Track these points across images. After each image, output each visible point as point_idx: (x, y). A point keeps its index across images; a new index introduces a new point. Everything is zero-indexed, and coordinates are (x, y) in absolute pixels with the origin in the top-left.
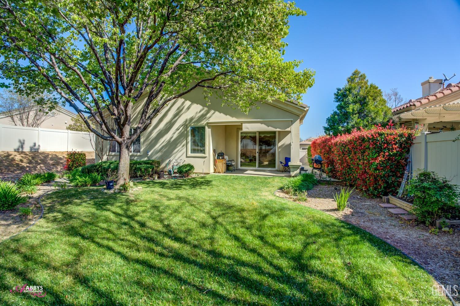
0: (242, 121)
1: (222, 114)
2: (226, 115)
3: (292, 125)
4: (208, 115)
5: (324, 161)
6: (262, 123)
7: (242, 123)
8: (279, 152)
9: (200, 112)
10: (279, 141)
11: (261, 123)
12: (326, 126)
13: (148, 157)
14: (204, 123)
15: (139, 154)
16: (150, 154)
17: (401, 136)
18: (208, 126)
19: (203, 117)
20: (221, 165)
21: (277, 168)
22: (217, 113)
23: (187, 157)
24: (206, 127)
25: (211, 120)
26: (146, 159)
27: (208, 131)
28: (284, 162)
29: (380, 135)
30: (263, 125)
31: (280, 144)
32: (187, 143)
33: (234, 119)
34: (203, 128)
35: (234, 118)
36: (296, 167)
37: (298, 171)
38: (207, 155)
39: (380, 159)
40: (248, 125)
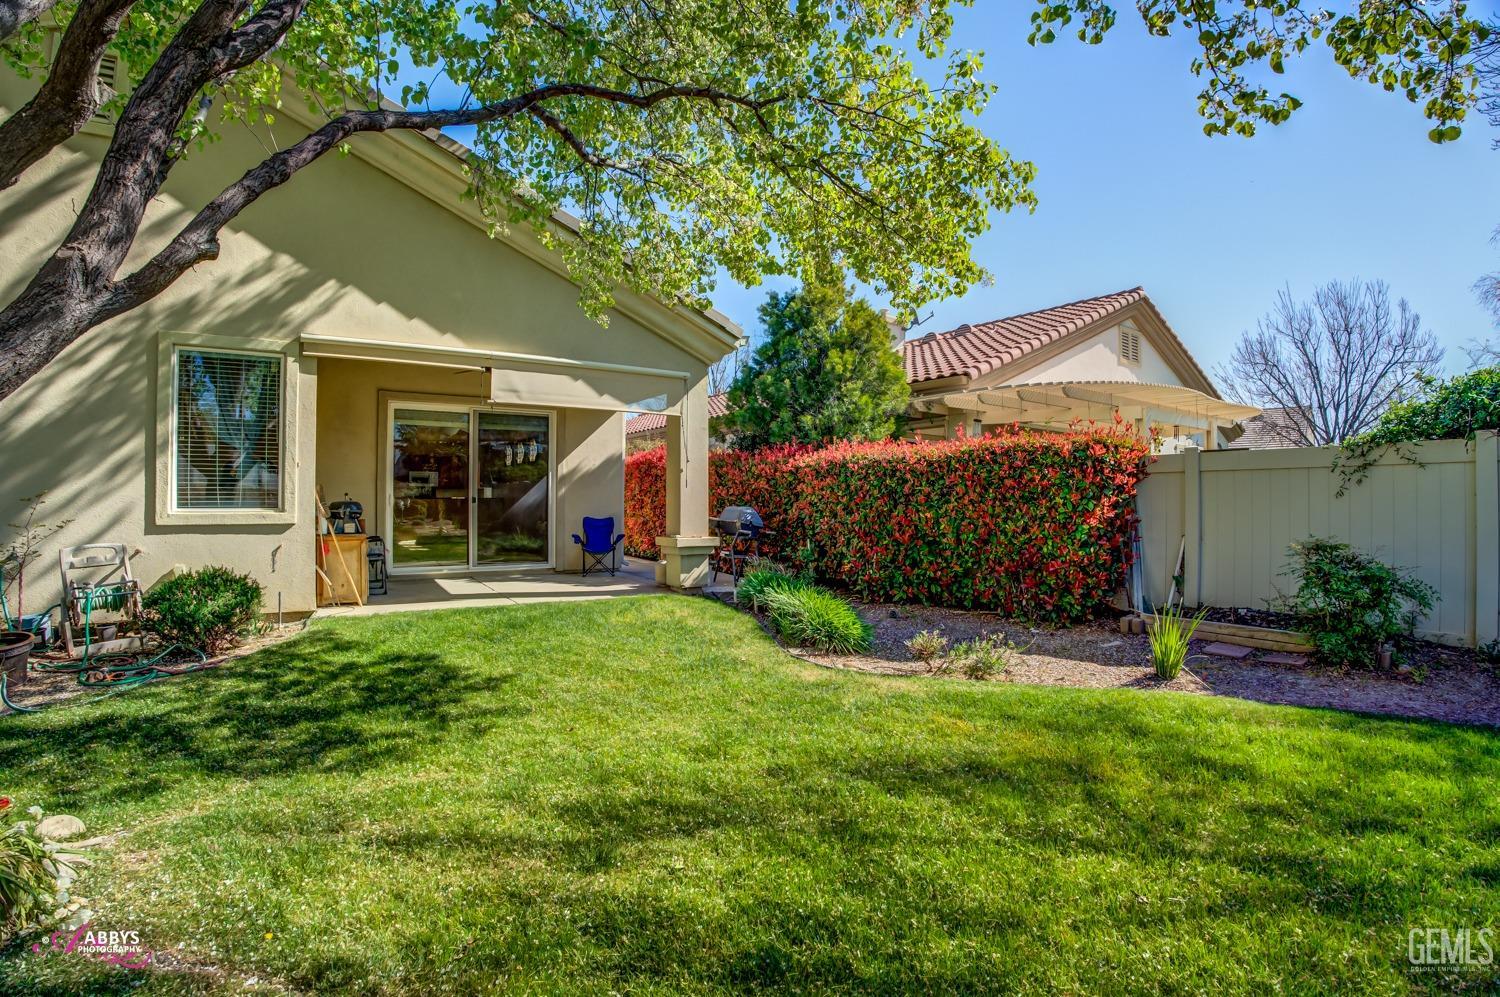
0: (490, 358)
1: (384, 309)
2: (410, 315)
3: (687, 392)
6: (576, 378)
8: (562, 498)
9: (246, 280)
10: (560, 458)
11: (576, 373)
14: (271, 342)
18: (302, 360)
19: (267, 311)
20: (350, 566)
21: (552, 563)
23: (152, 527)
24: (292, 366)
25: (318, 331)
27: (300, 390)
28: (582, 536)
30: (580, 384)
31: (565, 467)
32: (152, 451)
33: (449, 343)
34: (269, 367)
35: (448, 337)
36: (699, 554)
38: (293, 516)
40: (518, 378)
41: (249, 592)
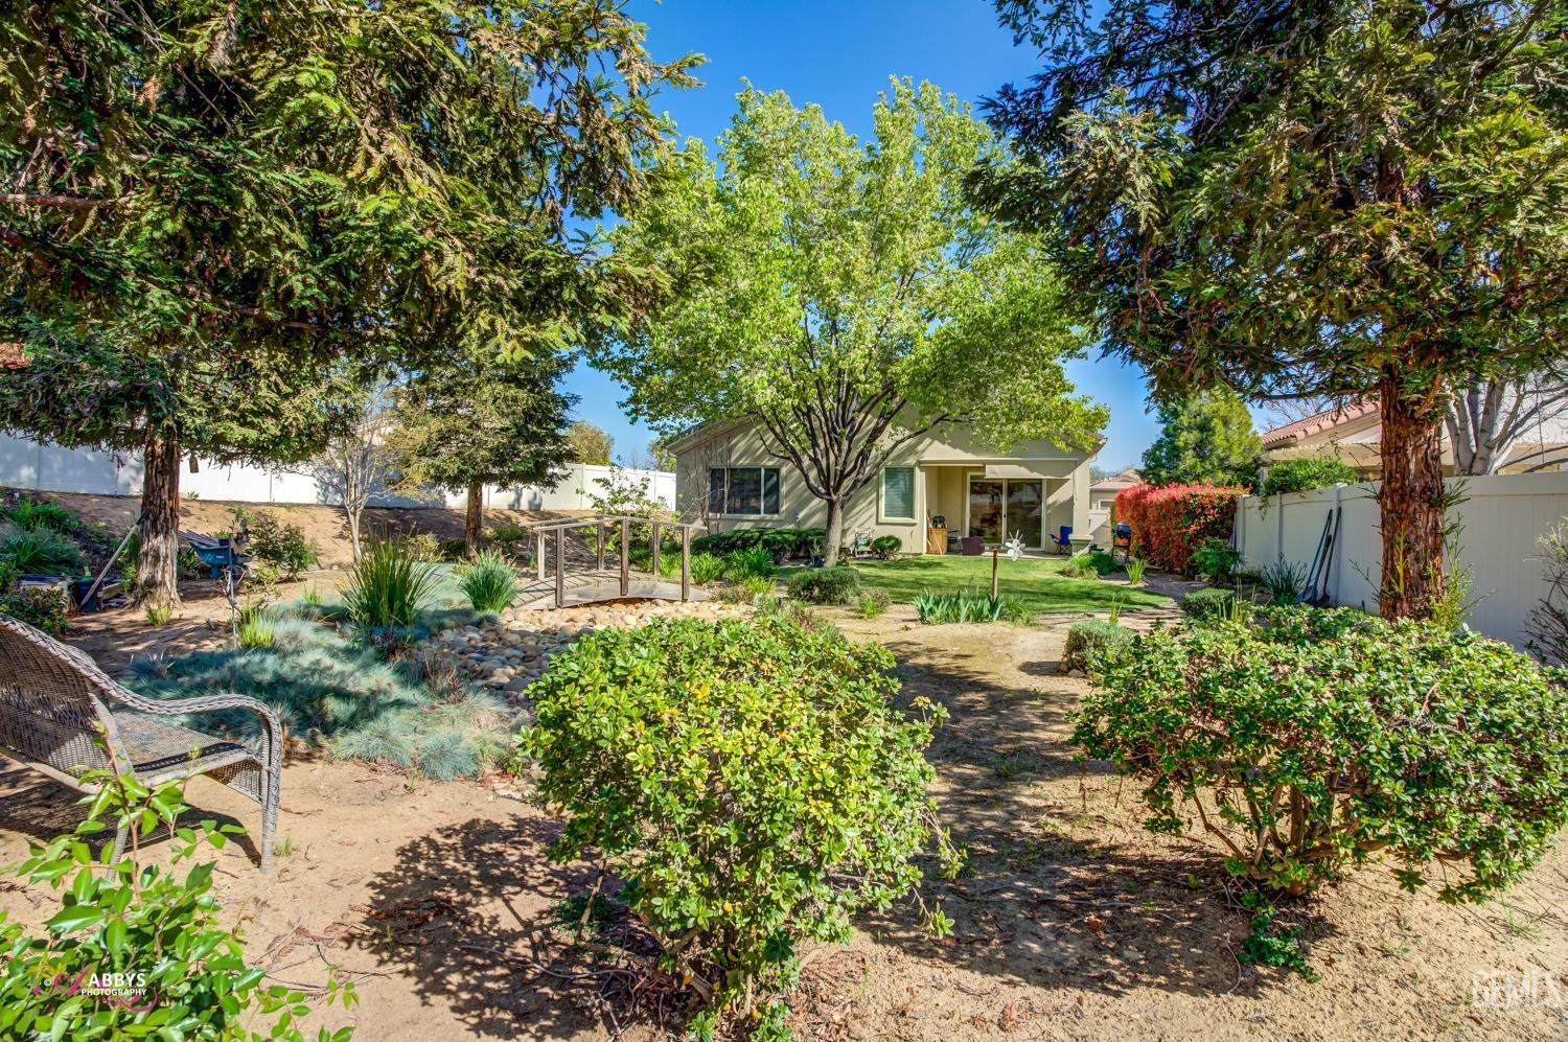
0: (985, 461)
1: (947, 447)
2: (955, 448)
3: (1073, 468)
4: (920, 448)
5: (1136, 534)
7: (985, 463)
8: (1048, 516)
10: (1048, 496)
11: (1020, 464)
12: (1142, 467)
13: (798, 524)
14: (911, 461)
15: (776, 516)
16: (801, 515)
17: (1221, 498)
18: (921, 467)
19: (911, 450)
20: (940, 540)
21: (1043, 548)
22: (936, 443)
23: (878, 523)
24: (917, 470)
25: (927, 457)
26: (791, 527)
27: (920, 478)
28: (1058, 535)
29: (1193, 496)
31: (1050, 500)
32: (878, 498)
33: (970, 457)
34: (911, 470)
35: (968, 453)
36: (1082, 544)
37: (1087, 549)
38: (917, 520)
39: (1193, 527)
40: (996, 468)
41: (898, 543)
